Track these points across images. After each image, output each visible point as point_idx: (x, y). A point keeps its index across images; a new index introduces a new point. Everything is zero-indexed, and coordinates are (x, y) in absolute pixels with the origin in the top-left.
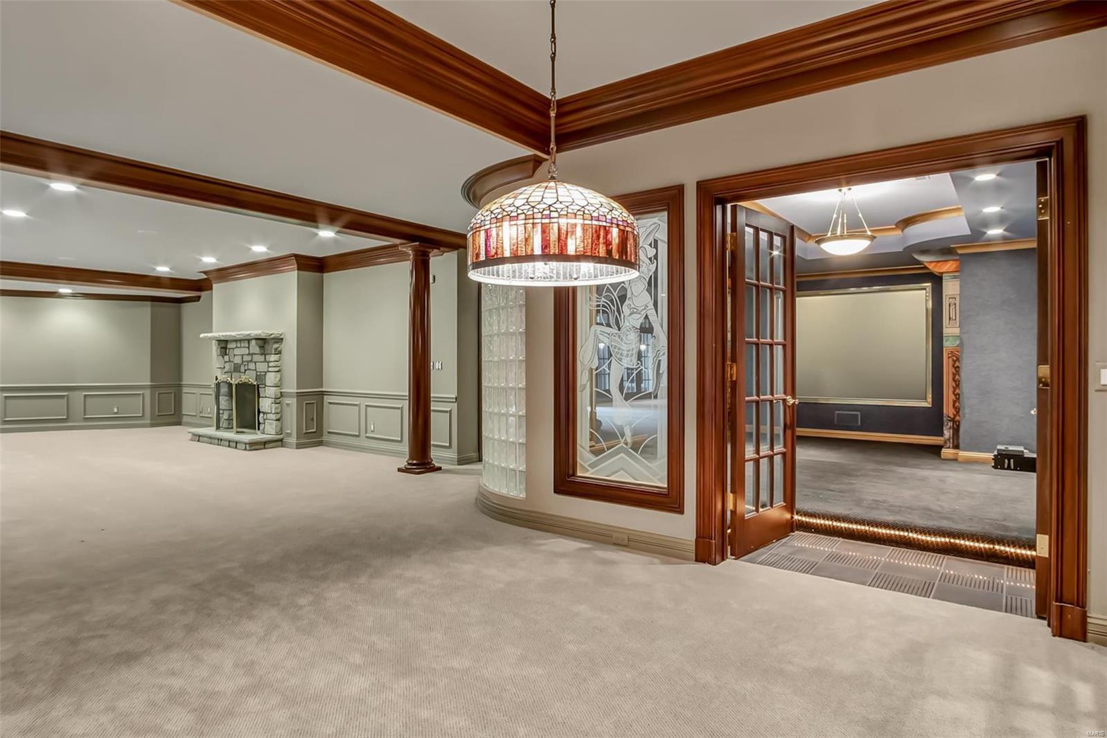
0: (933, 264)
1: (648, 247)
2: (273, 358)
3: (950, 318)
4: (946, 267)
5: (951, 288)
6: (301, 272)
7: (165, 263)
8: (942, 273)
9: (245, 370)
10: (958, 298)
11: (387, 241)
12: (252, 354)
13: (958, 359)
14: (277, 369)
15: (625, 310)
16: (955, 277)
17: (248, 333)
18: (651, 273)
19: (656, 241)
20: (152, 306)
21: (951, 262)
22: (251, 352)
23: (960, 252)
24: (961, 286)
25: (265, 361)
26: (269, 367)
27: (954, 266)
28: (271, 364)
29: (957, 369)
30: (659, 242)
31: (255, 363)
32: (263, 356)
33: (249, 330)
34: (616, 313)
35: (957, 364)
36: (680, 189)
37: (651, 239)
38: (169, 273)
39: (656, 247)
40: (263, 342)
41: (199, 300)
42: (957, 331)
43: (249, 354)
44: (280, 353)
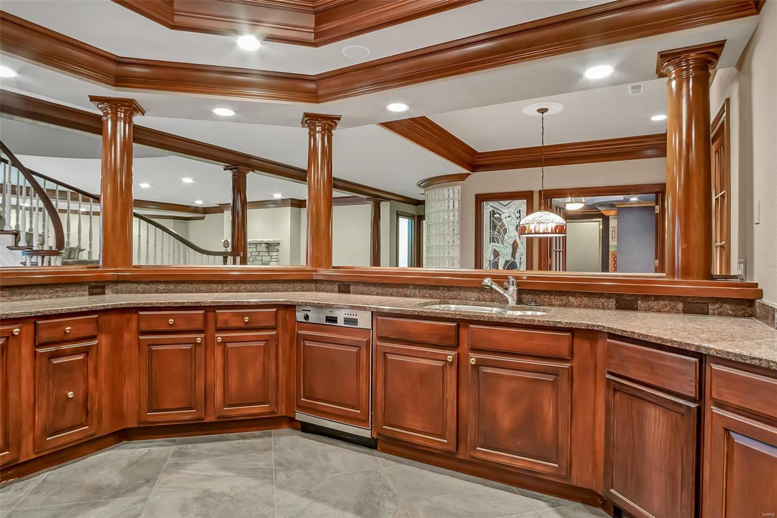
0: (605, 211)
1: (516, 213)
2: (275, 254)
3: (612, 237)
4: (611, 213)
5: (613, 223)
6: (292, 208)
7: (200, 199)
8: (609, 216)
9: (253, 260)
10: (616, 228)
11: (347, 194)
12: (259, 252)
13: (616, 257)
14: (277, 260)
15: (506, 237)
16: (616, 218)
17: (261, 240)
18: (518, 223)
19: (520, 211)
20: (174, 222)
21: (613, 211)
22: (258, 250)
23: (617, 206)
24: (618, 222)
25: (269, 255)
26: (271, 258)
27: (615, 213)
28: (273, 257)
29: (615, 261)
30: (521, 212)
31: (262, 256)
32: (268, 253)
33: (262, 238)
34: (502, 238)
35: (615, 259)
36: (532, 192)
37: (517, 210)
38: (202, 205)
39: (520, 213)
40: (269, 245)
41: (203, 219)
42: (616, 243)
43: (256, 252)
44: (278, 251)
